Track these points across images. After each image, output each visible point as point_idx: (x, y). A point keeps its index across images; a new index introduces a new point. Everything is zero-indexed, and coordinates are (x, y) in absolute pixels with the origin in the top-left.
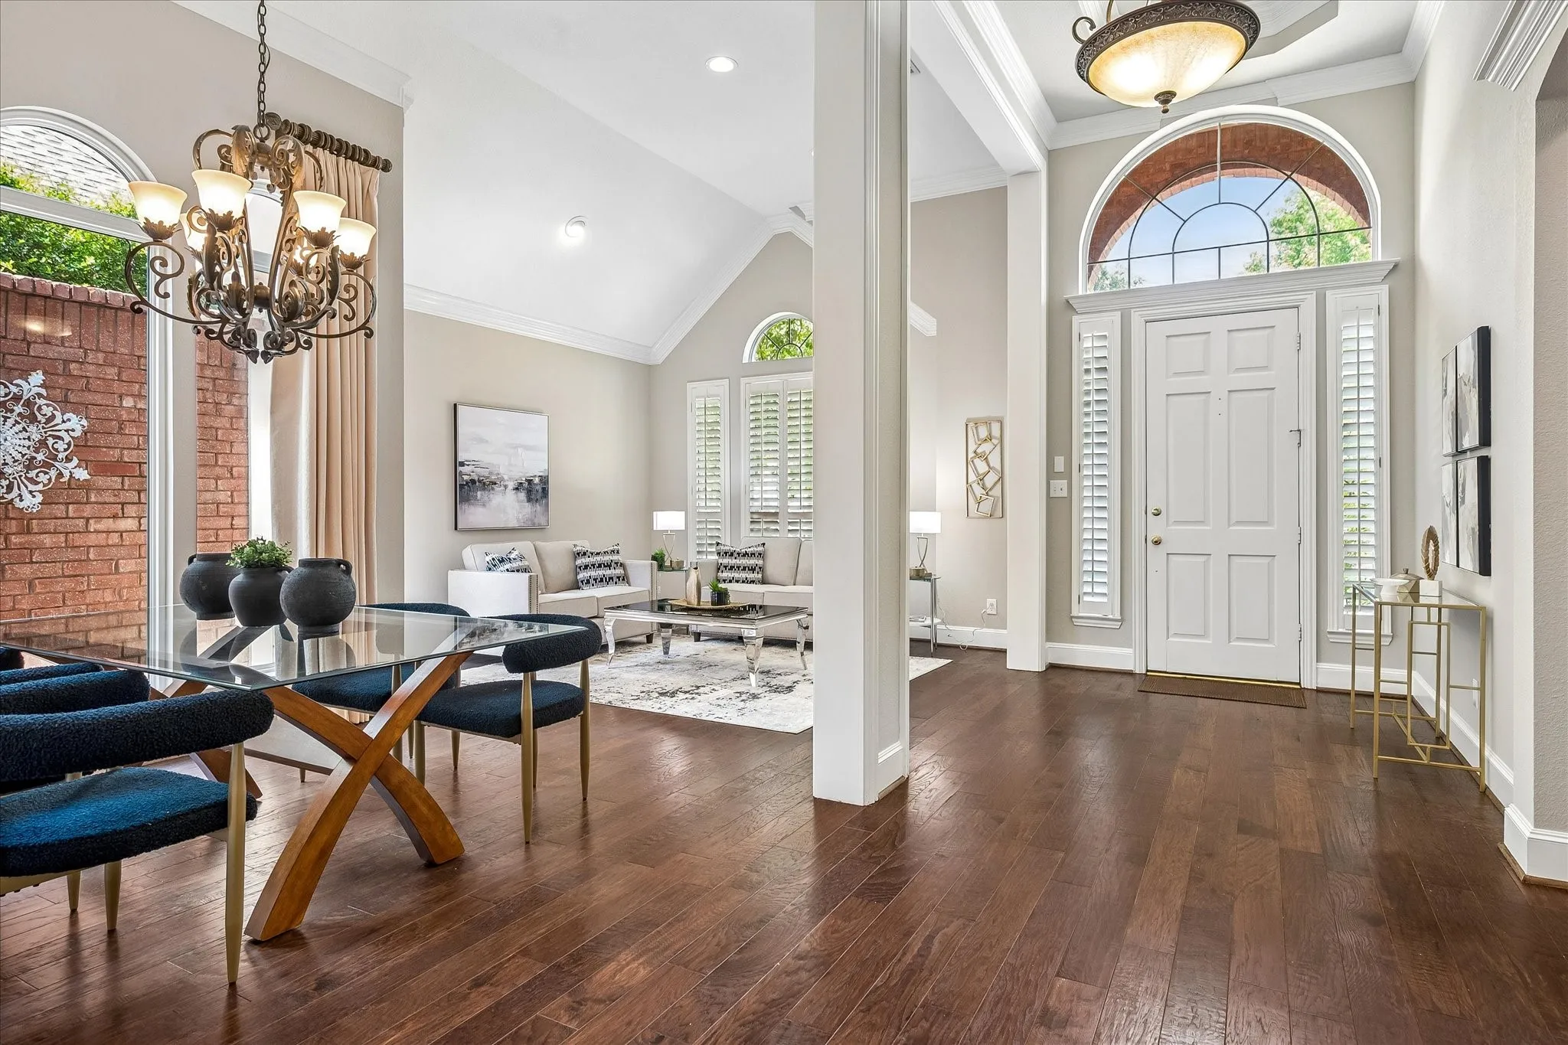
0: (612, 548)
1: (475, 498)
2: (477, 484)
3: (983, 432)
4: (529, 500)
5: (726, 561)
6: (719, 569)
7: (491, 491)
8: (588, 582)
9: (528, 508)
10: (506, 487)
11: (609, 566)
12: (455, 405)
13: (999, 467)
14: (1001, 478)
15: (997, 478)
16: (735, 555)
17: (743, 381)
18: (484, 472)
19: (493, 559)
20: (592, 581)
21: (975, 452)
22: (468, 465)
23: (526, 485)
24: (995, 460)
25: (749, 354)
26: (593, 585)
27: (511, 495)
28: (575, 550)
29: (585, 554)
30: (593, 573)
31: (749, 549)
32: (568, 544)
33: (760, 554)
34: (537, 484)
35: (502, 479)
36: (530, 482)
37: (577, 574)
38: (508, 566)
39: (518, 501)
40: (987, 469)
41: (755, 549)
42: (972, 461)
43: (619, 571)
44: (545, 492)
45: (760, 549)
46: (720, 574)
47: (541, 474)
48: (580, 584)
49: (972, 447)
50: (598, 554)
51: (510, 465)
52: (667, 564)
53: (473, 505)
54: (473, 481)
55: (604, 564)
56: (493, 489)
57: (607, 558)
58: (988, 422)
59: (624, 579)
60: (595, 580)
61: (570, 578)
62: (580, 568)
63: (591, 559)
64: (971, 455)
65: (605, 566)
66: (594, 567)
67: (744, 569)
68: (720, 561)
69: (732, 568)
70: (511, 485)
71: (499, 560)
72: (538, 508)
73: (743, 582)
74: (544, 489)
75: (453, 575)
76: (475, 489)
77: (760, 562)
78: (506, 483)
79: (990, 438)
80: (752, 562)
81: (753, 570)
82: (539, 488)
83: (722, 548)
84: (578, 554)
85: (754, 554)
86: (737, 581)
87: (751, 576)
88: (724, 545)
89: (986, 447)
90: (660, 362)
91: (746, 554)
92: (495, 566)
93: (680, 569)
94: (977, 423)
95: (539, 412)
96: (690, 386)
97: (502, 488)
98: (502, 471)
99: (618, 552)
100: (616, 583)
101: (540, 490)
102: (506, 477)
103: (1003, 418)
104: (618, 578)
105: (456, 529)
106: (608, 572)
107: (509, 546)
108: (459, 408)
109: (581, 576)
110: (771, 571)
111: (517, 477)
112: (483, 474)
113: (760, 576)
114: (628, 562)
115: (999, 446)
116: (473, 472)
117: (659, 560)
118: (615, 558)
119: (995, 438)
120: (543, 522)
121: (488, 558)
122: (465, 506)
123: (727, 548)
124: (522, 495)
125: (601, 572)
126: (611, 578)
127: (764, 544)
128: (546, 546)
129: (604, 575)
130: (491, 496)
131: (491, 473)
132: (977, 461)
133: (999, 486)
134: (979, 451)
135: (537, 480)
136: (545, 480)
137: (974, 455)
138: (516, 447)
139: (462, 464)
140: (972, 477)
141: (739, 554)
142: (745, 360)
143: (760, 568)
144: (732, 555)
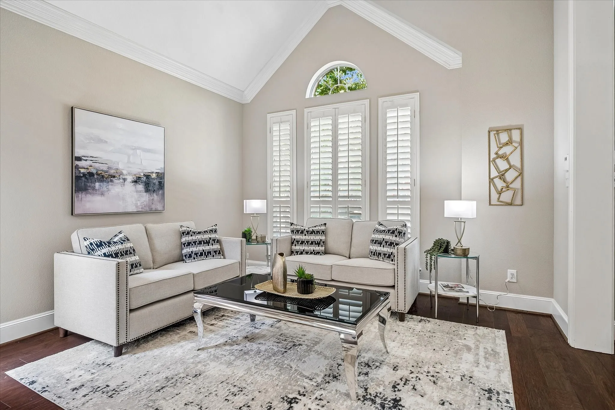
0: (211, 228)
1: (94, 188)
2: (96, 176)
3: (504, 138)
4: (147, 190)
5: (298, 237)
6: (293, 243)
7: (110, 183)
8: (190, 256)
9: (145, 197)
10: (125, 180)
11: (207, 243)
12: (72, 108)
13: (518, 165)
14: (521, 174)
15: (516, 174)
16: (305, 232)
17: (306, 110)
18: (104, 167)
19: (91, 244)
20: (193, 255)
21: (496, 154)
22: (86, 160)
23: (144, 179)
24: (515, 160)
25: (310, 92)
26: (194, 259)
27: (129, 187)
28: (181, 230)
29: (188, 233)
30: (195, 249)
31: (315, 228)
32: (176, 225)
33: (323, 232)
34: (154, 179)
35: (122, 174)
36: (148, 176)
37: (182, 249)
38: (106, 250)
39: (137, 192)
40: (508, 167)
41: (319, 228)
42: (494, 161)
43: (216, 247)
44: (161, 185)
45: (323, 228)
46: (293, 247)
47: (158, 171)
48: (184, 258)
49: (494, 149)
50: (199, 233)
51: (129, 162)
52: (254, 237)
53: (90, 194)
54: (91, 174)
55: (204, 241)
56: (111, 181)
57: (206, 236)
58: (508, 130)
59: (220, 253)
60: (196, 254)
61: (176, 253)
62: (184, 244)
63: (194, 238)
64: (493, 156)
65: (204, 243)
66: (195, 244)
67: (312, 243)
68: (294, 237)
69: (302, 242)
70: (130, 179)
71: (96, 245)
72: (155, 197)
73: (311, 253)
74: (160, 183)
75: (58, 258)
76: (93, 180)
77: (323, 238)
78: (126, 177)
79: (510, 142)
80: (317, 238)
81: (318, 244)
82: (156, 182)
83: (295, 227)
84: (183, 233)
85: (319, 232)
86: (307, 253)
87: (317, 248)
88: (296, 225)
89: (507, 150)
90: (249, 101)
91: (313, 232)
92: (93, 250)
93: (264, 242)
94: (498, 132)
95: (158, 125)
96: (269, 116)
97: (121, 180)
98: (121, 166)
99: (216, 231)
100: (213, 256)
101: (157, 183)
102: (125, 172)
103: (523, 125)
104: (215, 252)
105: (72, 214)
106: (207, 248)
107: (115, 229)
108: (77, 112)
109: (185, 251)
110: (332, 244)
111: (135, 172)
112: (101, 168)
113: (323, 248)
114: (223, 239)
115: (519, 148)
116: (91, 166)
117: (247, 236)
118: (213, 236)
119: (516, 142)
120: (160, 207)
121: (87, 243)
122: (82, 195)
123: (298, 227)
124: (141, 187)
125: (201, 248)
126: (209, 253)
127: (325, 224)
128: (156, 228)
129: (203, 250)
130: (110, 187)
131: (109, 168)
132: (499, 161)
133: (519, 179)
134: (501, 152)
135: (154, 176)
136: (161, 176)
137: (495, 156)
138: (135, 149)
139: (79, 159)
140: (494, 173)
141: (308, 232)
142: (307, 96)
143: (323, 242)
144: (302, 232)
